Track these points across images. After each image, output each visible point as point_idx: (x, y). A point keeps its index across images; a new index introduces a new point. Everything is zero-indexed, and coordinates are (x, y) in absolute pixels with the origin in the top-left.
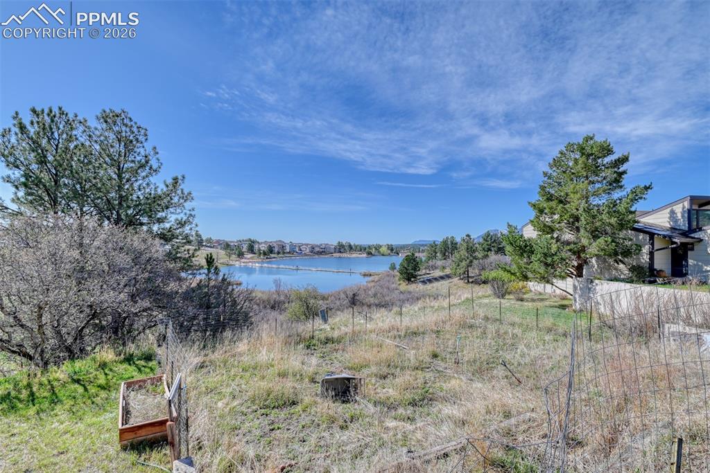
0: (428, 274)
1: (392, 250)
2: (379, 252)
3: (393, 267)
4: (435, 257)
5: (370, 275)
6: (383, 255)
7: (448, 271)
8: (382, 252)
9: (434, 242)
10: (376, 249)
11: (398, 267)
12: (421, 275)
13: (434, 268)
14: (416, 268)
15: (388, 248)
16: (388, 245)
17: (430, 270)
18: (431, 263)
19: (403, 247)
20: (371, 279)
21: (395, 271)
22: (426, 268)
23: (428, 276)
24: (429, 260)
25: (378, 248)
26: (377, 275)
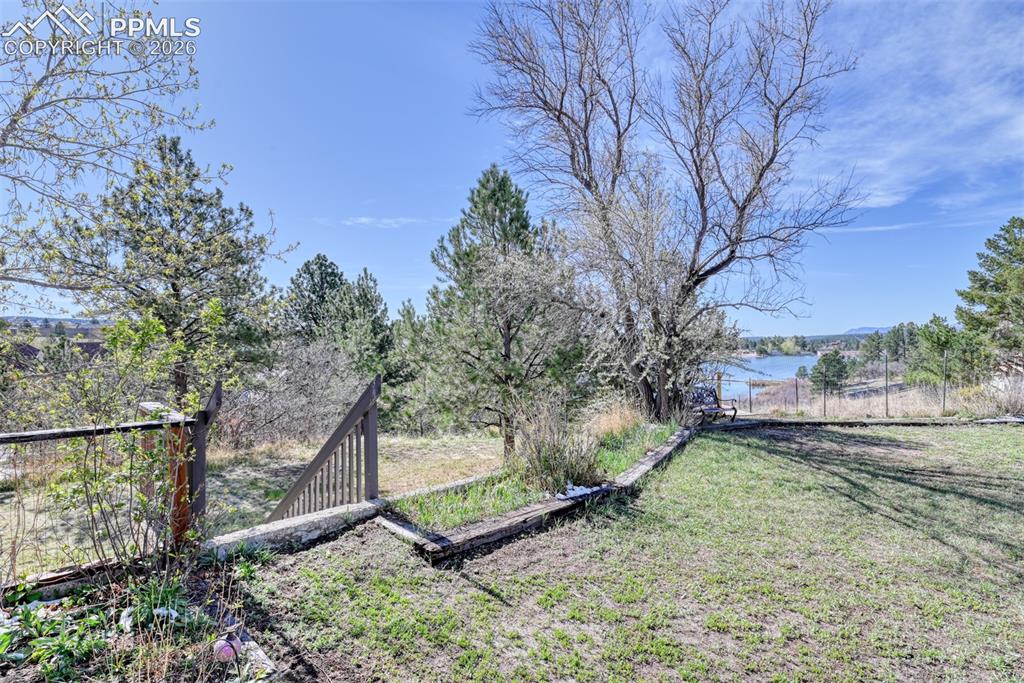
0: (865, 383)
1: (804, 346)
2: (780, 349)
3: (802, 373)
4: (878, 356)
5: (763, 385)
6: (787, 354)
7: (899, 380)
8: (785, 349)
9: (877, 333)
10: (774, 344)
11: (810, 372)
12: (850, 386)
13: (875, 374)
14: (841, 372)
15: (797, 343)
16: (796, 338)
17: (868, 378)
18: (869, 366)
19: (826, 341)
20: (764, 390)
21: (806, 379)
22: (860, 375)
23: (864, 387)
24: (866, 362)
25: (777, 342)
26: (774, 384)
